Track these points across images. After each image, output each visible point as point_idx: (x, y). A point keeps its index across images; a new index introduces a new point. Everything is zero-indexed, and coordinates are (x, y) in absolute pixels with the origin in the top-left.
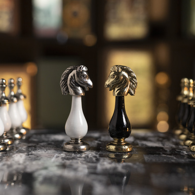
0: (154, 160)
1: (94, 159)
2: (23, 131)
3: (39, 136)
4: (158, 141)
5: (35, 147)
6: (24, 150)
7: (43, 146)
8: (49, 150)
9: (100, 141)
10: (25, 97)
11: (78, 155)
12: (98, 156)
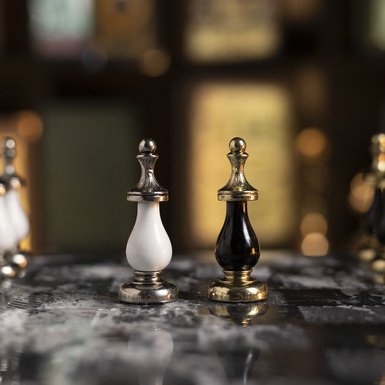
0: (325, 319)
1: (188, 319)
2: (20, 259)
3: (55, 271)
4: (325, 274)
5: (50, 294)
6: (26, 301)
7: (67, 292)
8: (83, 299)
9: (195, 278)
10: (23, 182)
11: (151, 311)
12: (195, 311)
